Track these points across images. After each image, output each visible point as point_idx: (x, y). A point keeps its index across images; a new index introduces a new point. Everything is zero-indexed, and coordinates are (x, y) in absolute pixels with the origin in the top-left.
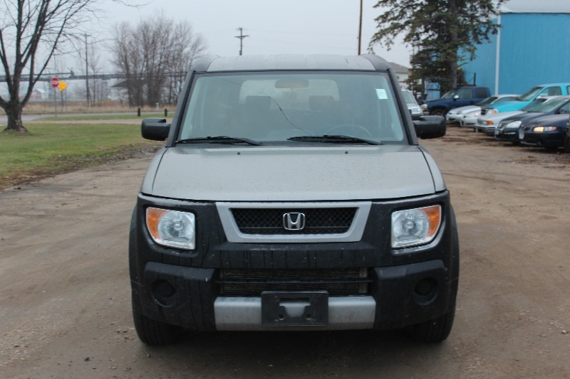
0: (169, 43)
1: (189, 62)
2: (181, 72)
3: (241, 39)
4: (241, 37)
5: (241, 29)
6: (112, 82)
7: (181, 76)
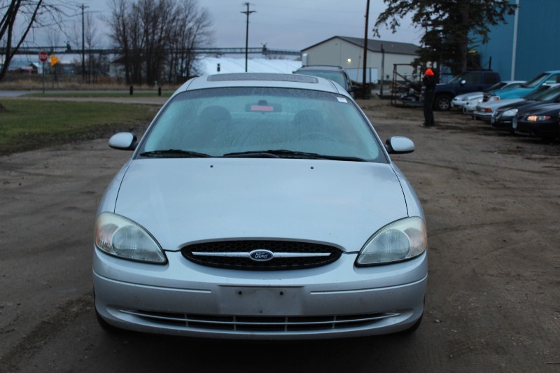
0: (172, 18)
1: (192, 38)
2: (183, 48)
3: (248, 15)
4: (248, 13)
5: (248, 4)
6: (111, 57)
7: (183, 54)
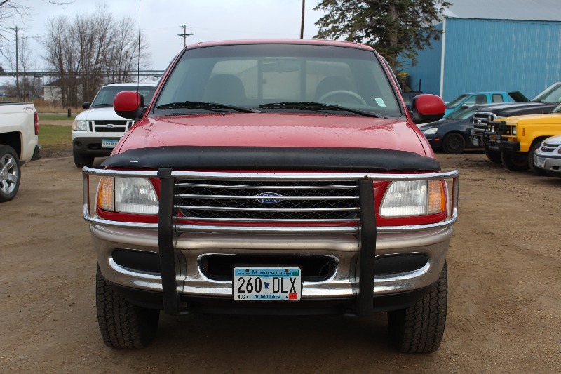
0: (108, 40)
1: (129, 60)
2: (120, 71)
3: (185, 38)
4: (185, 35)
5: (184, 27)
7: (120, 76)
